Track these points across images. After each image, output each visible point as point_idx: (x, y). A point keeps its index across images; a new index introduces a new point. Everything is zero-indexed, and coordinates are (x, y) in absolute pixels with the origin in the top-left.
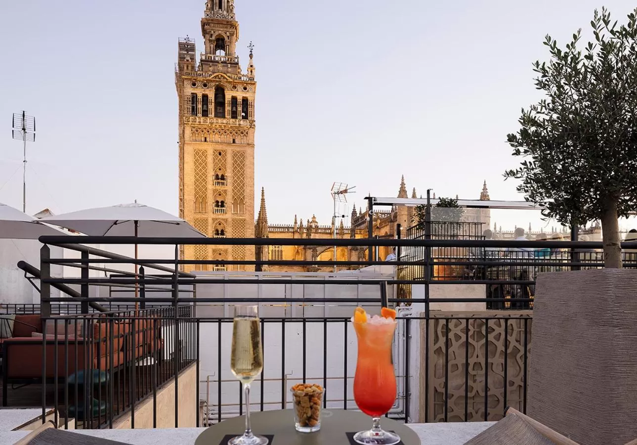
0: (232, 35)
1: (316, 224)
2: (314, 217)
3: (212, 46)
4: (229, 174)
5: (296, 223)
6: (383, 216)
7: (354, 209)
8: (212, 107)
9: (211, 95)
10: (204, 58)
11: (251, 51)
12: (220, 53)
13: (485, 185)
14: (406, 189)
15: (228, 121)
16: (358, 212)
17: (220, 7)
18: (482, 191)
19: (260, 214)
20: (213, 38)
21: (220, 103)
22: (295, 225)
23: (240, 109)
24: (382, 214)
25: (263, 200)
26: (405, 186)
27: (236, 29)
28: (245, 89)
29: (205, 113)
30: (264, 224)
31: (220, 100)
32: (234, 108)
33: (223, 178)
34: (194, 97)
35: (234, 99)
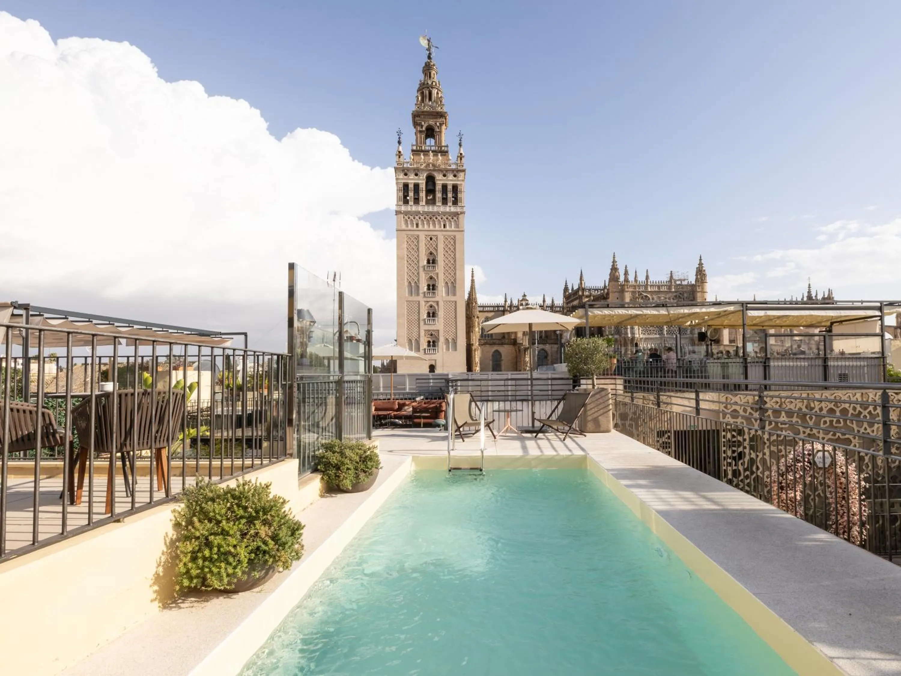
0: (441, 125)
1: (527, 302)
2: (525, 296)
3: (423, 136)
4: (440, 259)
5: (506, 301)
6: (596, 292)
7: (566, 285)
8: (423, 194)
9: (423, 186)
10: (415, 148)
11: (460, 140)
12: (430, 142)
13: (700, 260)
14: (618, 267)
15: (439, 208)
16: (570, 288)
17: (430, 99)
18: (698, 266)
19: (469, 294)
20: (424, 129)
21: (431, 191)
22: (505, 304)
23: (450, 195)
24: (595, 290)
25: (473, 281)
26: (617, 263)
27: (446, 119)
28: (455, 176)
29: (417, 201)
30: (474, 304)
31: (431, 187)
32: (444, 195)
33: (434, 262)
34: (406, 186)
35: (445, 187)
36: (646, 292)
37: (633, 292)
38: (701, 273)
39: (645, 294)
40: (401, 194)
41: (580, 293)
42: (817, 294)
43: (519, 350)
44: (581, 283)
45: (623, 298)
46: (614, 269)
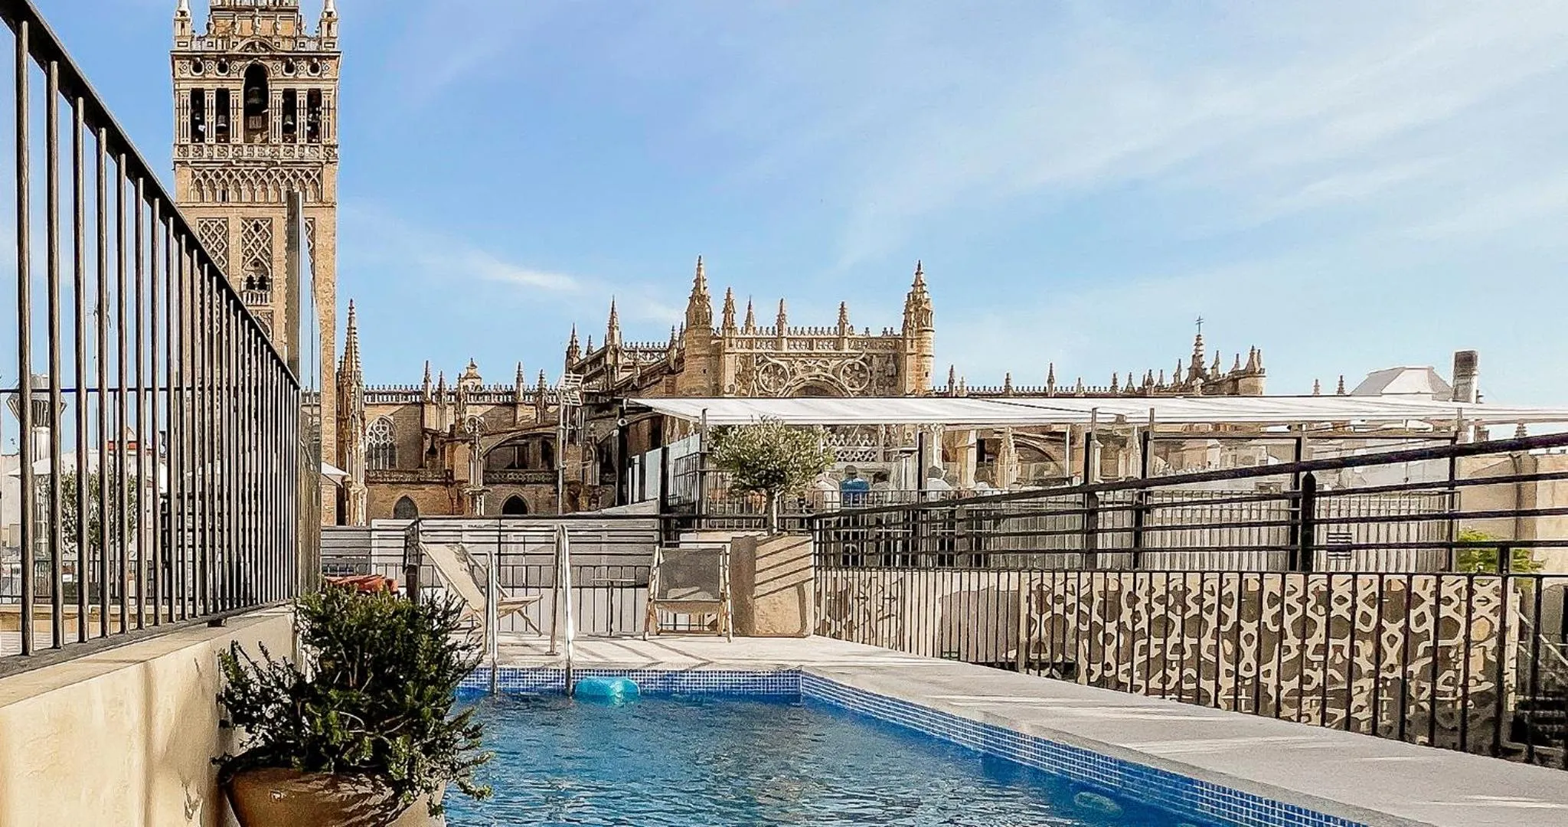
1: (477, 382)
2: (473, 366)
4: (277, 276)
5: (427, 380)
6: (650, 355)
7: (573, 341)
8: (237, 118)
9: (237, 98)
13: (919, 273)
14: (708, 292)
15: (276, 150)
16: (583, 348)
18: (911, 289)
19: (345, 365)
21: (256, 107)
22: (427, 389)
23: (302, 118)
24: (646, 351)
25: (351, 331)
26: (706, 284)
28: (315, 69)
29: (223, 133)
30: (355, 386)
31: (255, 101)
32: (289, 117)
33: (263, 285)
34: (197, 95)
35: (290, 95)
36: (777, 355)
37: (745, 356)
38: (917, 310)
39: (775, 361)
40: (187, 119)
41: (610, 360)
42: (1217, 362)
43: (460, 499)
44: (612, 336)
45: (717, 372)
46: (698, 298)
